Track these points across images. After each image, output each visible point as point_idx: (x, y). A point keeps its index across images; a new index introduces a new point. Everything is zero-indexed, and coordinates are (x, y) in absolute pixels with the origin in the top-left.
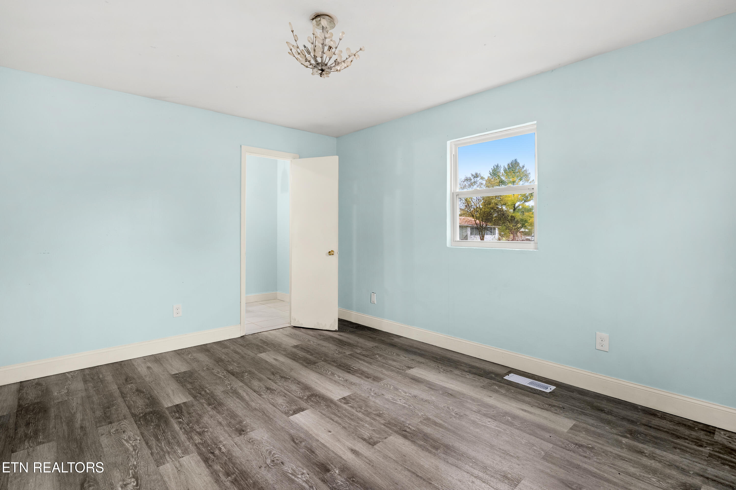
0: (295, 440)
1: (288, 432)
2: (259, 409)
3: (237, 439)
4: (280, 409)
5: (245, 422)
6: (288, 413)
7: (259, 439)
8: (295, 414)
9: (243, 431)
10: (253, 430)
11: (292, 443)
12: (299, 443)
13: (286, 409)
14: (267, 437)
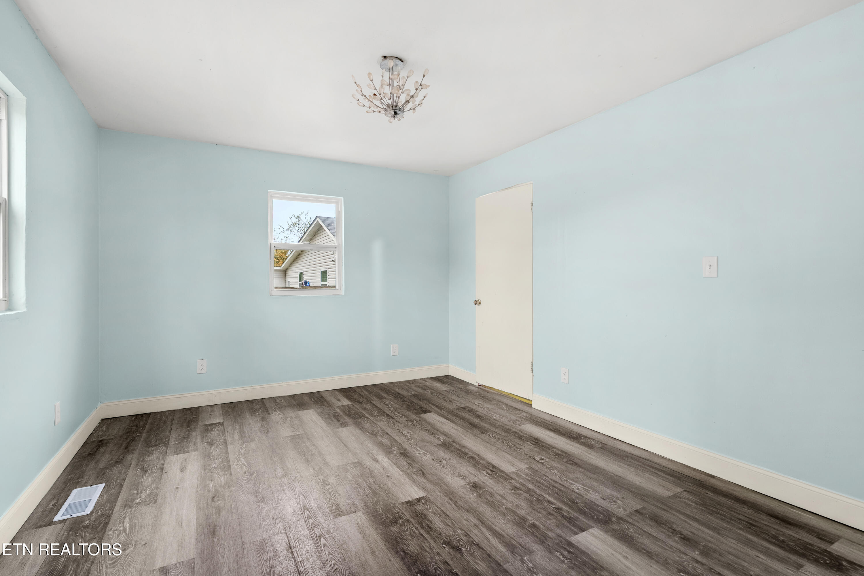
0: (422, 473)
1: (428, 481)
2: (463, 511)
3: (476, 480)
4: (436, 507)
5: (475, 495)
6: (426, 500)
7: (455, 478)
8: (418, 498)
9: (473, 486)
10: (463, 487)
11: (424, 471)
12: (418, 471)
13: (429, 507)
14: (448, 478)
